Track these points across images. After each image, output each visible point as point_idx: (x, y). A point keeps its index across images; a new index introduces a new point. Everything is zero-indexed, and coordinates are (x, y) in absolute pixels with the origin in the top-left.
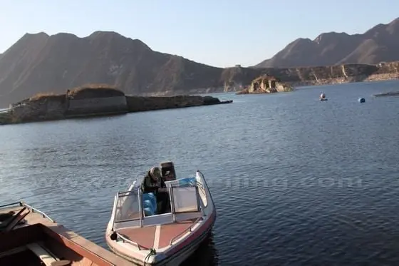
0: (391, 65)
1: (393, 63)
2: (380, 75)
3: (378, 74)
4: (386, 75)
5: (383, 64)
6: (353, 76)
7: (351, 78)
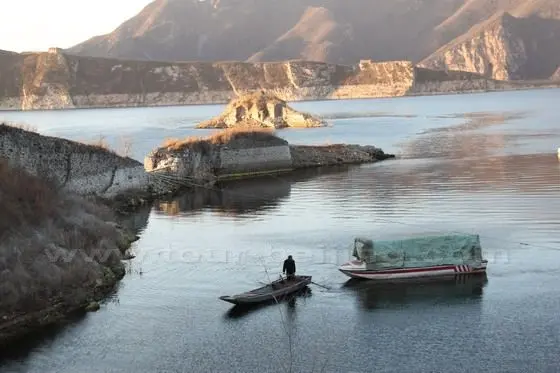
0: (381, 67)
1: (384, 64)
2: (360, 88)
3: (356, 84)
4: (372, 87)
5: (366, 65)
6: (309, 86)
7: (306, 90)
